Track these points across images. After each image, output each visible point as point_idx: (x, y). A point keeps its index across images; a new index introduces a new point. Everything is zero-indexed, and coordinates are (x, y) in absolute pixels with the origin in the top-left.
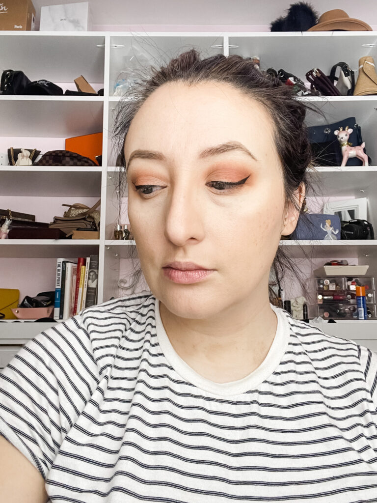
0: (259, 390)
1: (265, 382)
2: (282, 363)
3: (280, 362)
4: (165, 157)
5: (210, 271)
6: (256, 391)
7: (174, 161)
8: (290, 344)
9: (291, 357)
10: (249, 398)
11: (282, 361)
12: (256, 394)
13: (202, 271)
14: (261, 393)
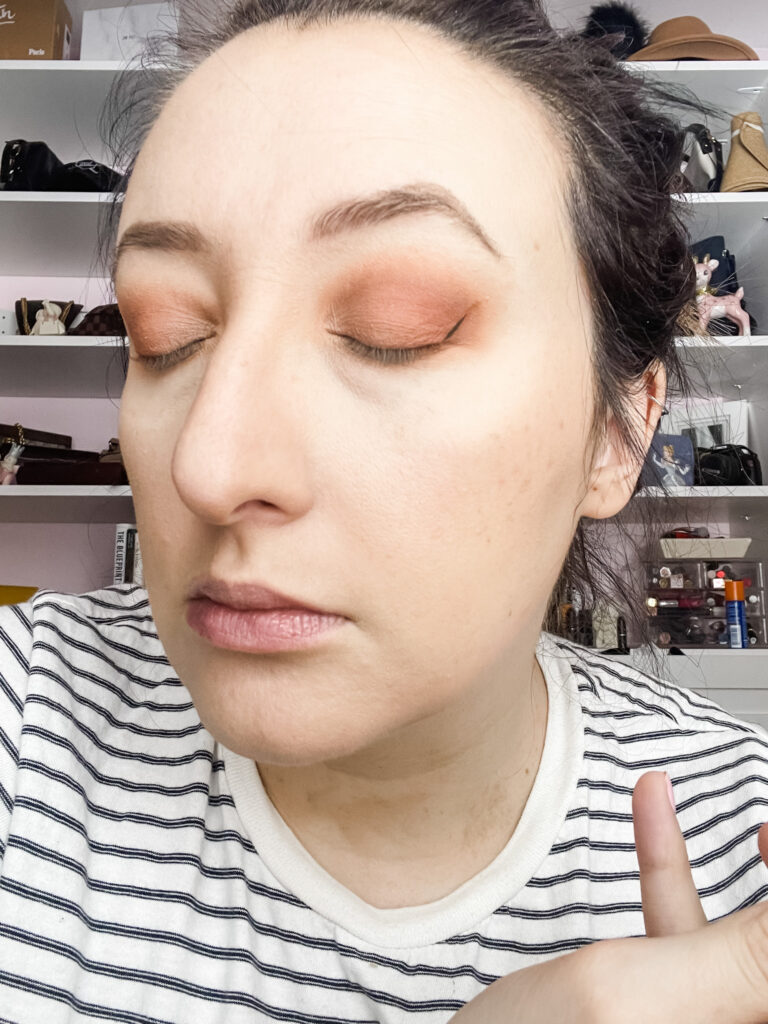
0: (483, 934)
1: (503, 910)
2: (557, 849)
3: (550, 847)
4: (204, 241)
5: (332, 620)
6: (475, 937)
7: (230, 250)
8: (582, 783)
9: (583, 827)
10: (452, 957)
11: (558, 842)
12: (474, 946)
13: (306, 618)
14: (486, 943)
